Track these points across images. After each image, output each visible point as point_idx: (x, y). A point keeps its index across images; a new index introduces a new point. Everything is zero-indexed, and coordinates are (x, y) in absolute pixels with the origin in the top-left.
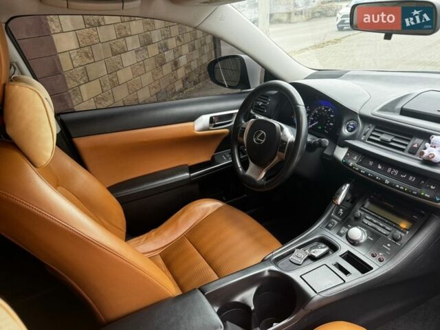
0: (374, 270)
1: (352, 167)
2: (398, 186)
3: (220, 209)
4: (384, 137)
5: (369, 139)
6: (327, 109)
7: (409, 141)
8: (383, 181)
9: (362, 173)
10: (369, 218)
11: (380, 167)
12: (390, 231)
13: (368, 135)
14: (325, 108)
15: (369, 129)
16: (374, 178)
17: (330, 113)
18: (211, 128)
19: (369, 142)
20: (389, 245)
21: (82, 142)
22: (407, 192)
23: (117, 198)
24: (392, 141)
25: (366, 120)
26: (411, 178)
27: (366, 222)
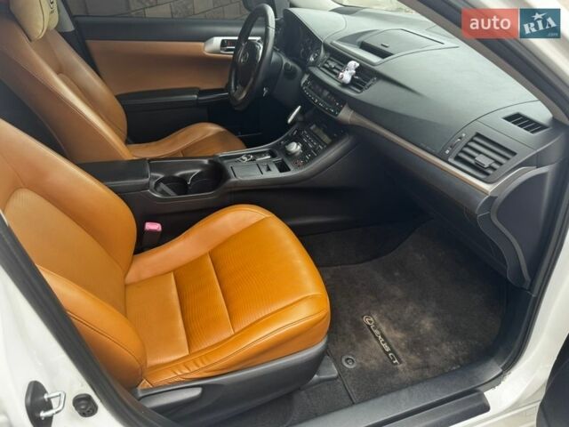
0: (290, 171)
3: (219, 134)
11: (320, 90)
13: (324, 62)
15: (326, 57)
18: (222, 52)
21: (94, 45)
23: (123, 106)
24: (335, 67)
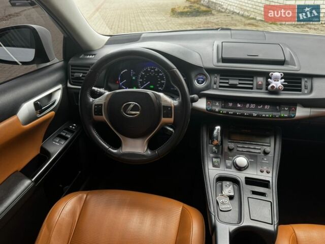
0: (271, 182)
1: (219, 112)
2: (264, 115)
4: (232, 82)
5: (220, 86)
6: (154, 69)
7: (252, 81)
8: (251, 115)
9: (230, 114)
10: (241, 146)
11: (239, 105)
12: (260, 149)
13: (218, 83)
14: (151, 69)
15: (217, 79)
16: (243, 115)
17: (158, 72)
18: (38, 115)
19: (221, 88)
20: (265, 159)
22: (272, 117)
24: (240, 84)
25: (212, 71)
26: (266, 107)
27: (240, 149)
